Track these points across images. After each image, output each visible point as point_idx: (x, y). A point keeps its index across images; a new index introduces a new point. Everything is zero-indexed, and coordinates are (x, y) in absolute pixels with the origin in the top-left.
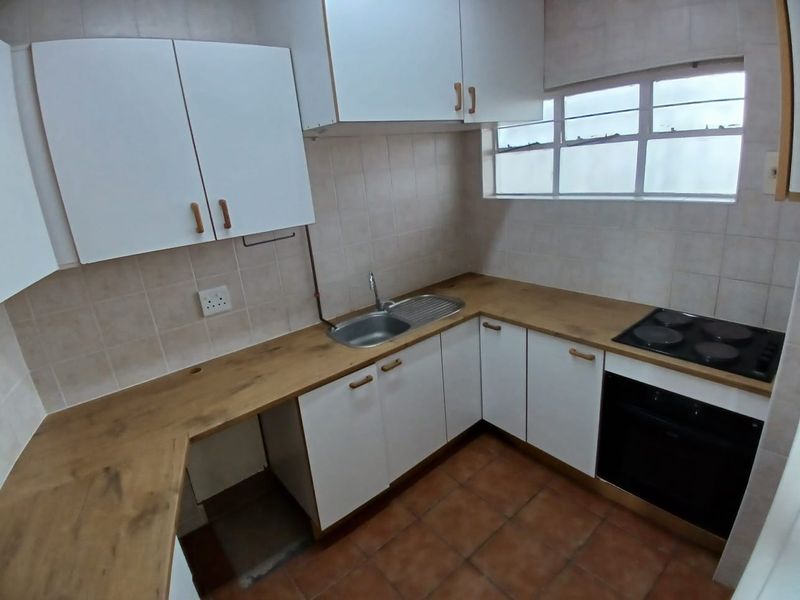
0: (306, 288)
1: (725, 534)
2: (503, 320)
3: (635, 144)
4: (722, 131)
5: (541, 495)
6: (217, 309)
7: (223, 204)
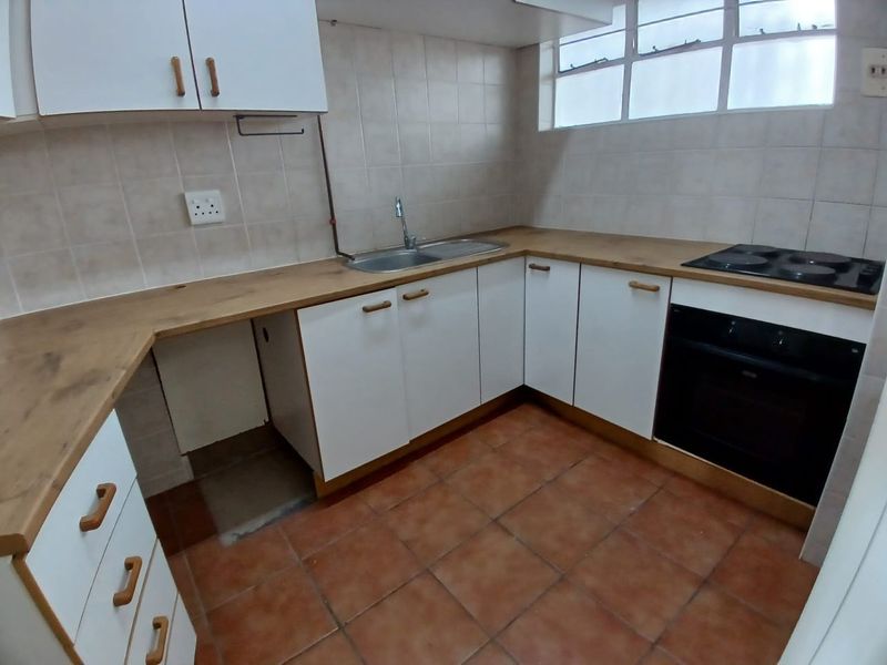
0: (318, 211)
1: (815, 502)
2: (553, 257)
3: (719, 51)
4: (815, 31)
5: (587, 461)
6: (207, 218)
7: (210, 64)
